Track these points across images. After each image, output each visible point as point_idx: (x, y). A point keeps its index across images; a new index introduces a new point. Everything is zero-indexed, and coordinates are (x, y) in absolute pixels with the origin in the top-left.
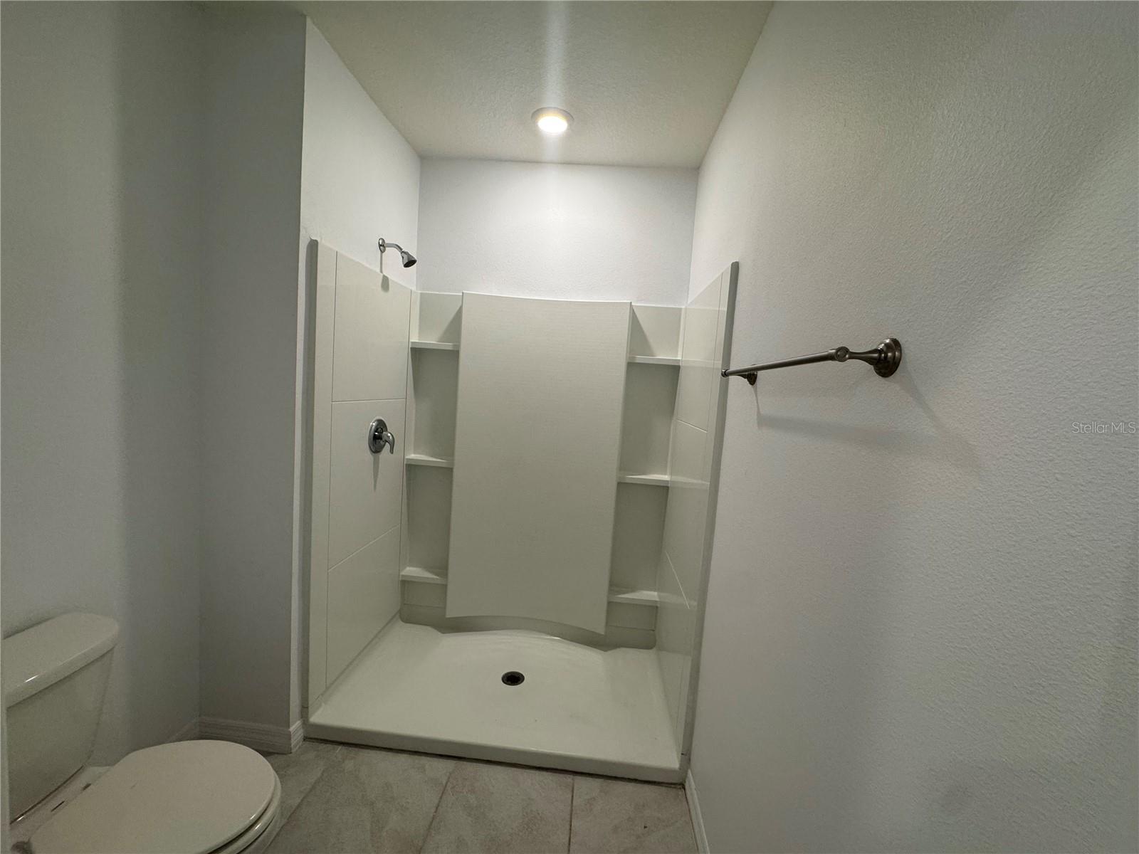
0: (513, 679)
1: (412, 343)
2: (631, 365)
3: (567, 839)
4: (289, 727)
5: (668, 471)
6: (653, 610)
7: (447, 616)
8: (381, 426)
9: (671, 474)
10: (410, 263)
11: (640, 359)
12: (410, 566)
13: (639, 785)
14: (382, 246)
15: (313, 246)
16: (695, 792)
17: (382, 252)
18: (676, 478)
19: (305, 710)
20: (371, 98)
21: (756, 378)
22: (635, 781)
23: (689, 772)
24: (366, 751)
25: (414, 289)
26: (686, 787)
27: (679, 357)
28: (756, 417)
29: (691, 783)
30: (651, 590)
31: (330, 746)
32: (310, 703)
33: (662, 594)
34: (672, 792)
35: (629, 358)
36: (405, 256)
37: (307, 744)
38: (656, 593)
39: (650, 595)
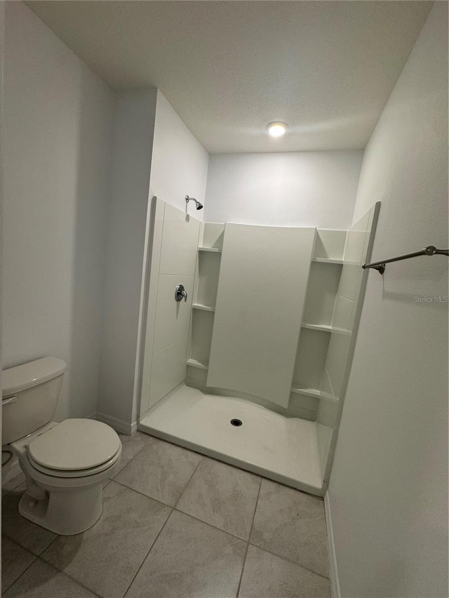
0: (236, 423)
1: (200, 248)
2: (314, 263)
3: (254, 509)
4: (131, 424)
5: (332, 323)
6: (317, 400)
7: (207, 386)
8: (181, 288)
9: (333, 326)
10: (200, 207)
11: (319, 259)
12: (192, 359)
13: (297, 492)
14: (187, 199)
15: (154, 199)
16: (329, 503)
17: (187, 202)
18: (336, 328)
19: (138, 417)
20: (187, 126)
21: (384, 269)
22: (295, 489)
23: (327, 492)
24: (163, 442)
25: (202, 221)
26: (325, 500)
27: (343, 259)
28: (382, 293)
29: (327, 497)
30: (316, 389)
31: (148, 436)
32: (141, 414)
33: (323, 392)
34: (315, 500)
35: (313, 259)
36: (198, 204)
37: (138, 433)
38: (319, 391)
39: (316, 392)
